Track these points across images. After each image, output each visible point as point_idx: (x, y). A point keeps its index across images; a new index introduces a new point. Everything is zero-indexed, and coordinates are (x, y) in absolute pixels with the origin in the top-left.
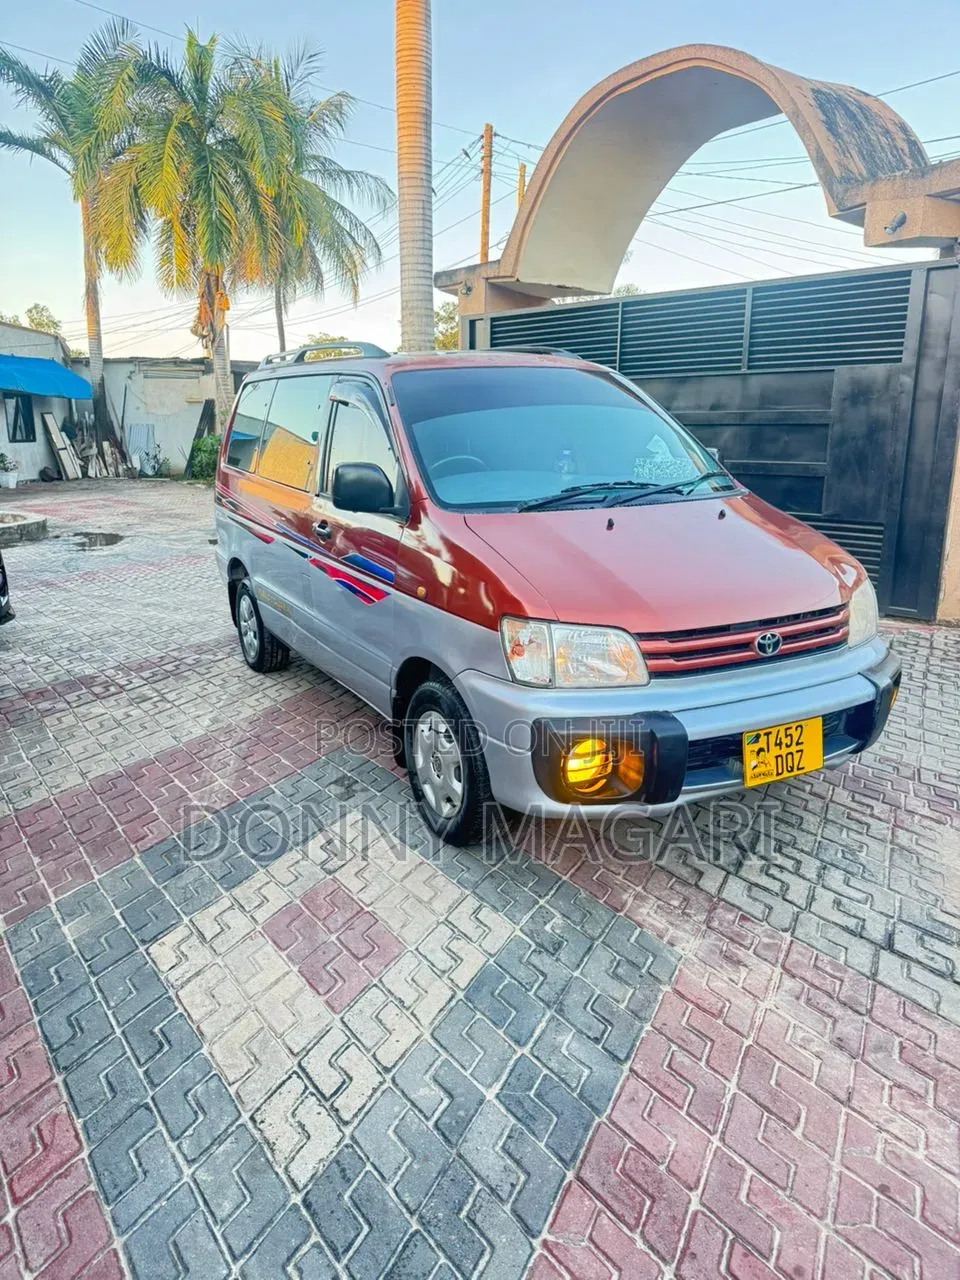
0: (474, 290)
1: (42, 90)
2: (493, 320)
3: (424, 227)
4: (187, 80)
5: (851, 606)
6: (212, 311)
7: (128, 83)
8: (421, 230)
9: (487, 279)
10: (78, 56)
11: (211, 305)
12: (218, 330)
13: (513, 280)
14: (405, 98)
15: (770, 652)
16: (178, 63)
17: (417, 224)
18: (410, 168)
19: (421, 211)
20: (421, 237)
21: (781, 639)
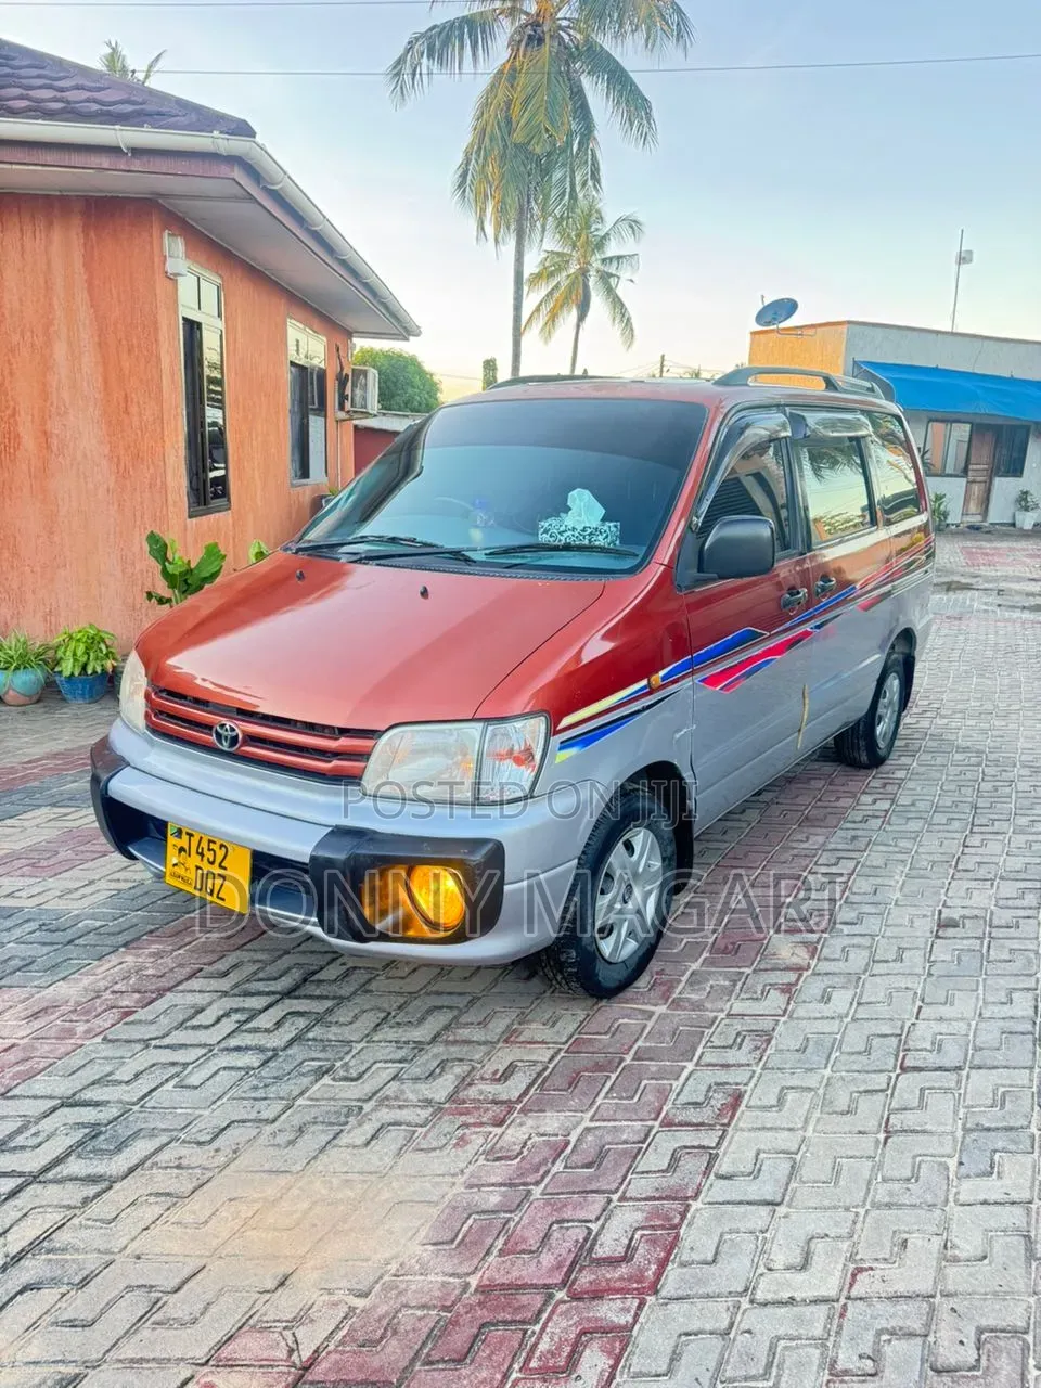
5: (385, 738)
15: (225, 746)
21: (240, 737)
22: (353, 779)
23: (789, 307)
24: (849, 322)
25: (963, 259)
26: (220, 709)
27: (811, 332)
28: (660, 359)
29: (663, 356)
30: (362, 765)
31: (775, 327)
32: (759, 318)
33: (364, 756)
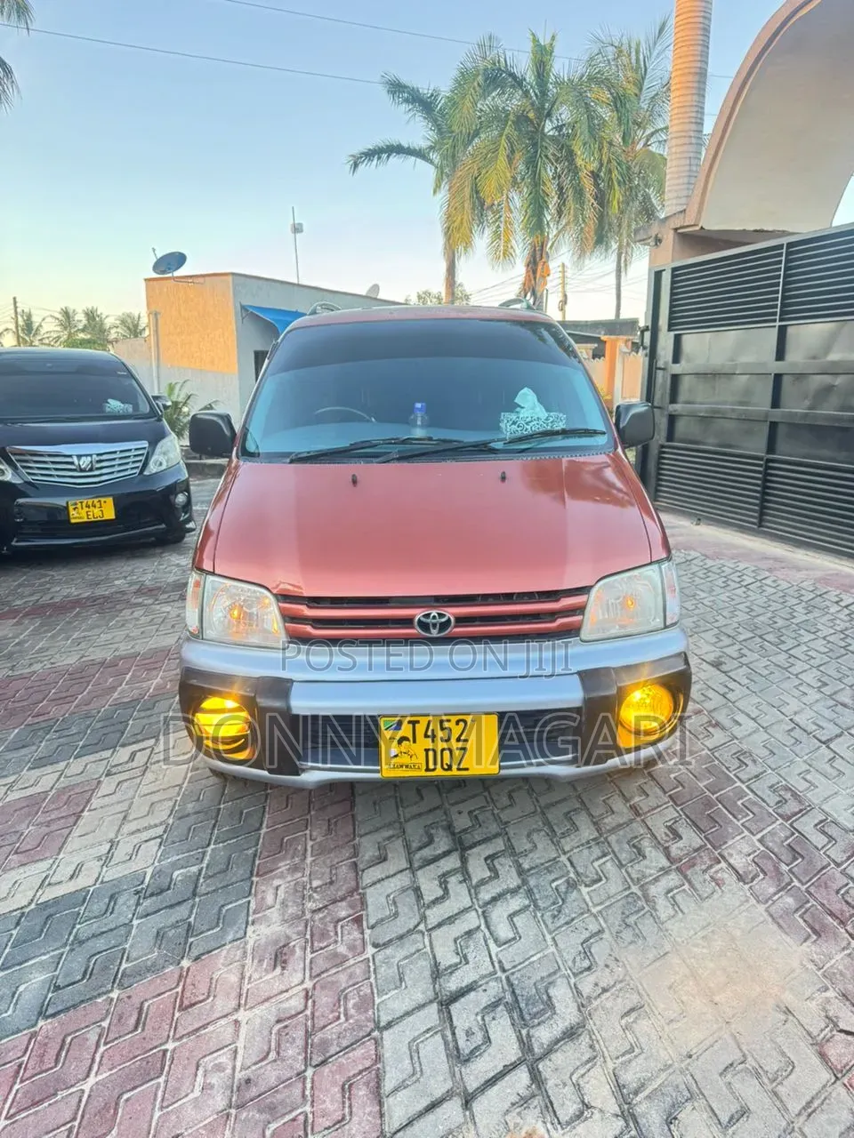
0: (663, 242)
1: (424, 104)
2: (674, 270)
3: (689, 183)
4: (530, 77)
5: (594, 592)
6: (535, 278)
7: (477, 89)
8: (686, 186)
9: (676, 229)
10: (455, 73)
11: (534, 272)
12: (539, 294)
13: (697, 228)
14: (680, 61)
15: (434, 633)
16: (523, 65)
17: (681, 181)
18: (680, 128)
19: (687, 168)
20: (685, 193)
21: (452, 619)
22: (572, 631)
23: (179, 259)
24: (233, 274)
25: (297, 229)
26: (401, 603)
27: (201, 280)
28: (12, 302)
29: (15, 298)
30: (580, 618)
31: (170, 275)
32: (156, 267)
33: (580, 610)
